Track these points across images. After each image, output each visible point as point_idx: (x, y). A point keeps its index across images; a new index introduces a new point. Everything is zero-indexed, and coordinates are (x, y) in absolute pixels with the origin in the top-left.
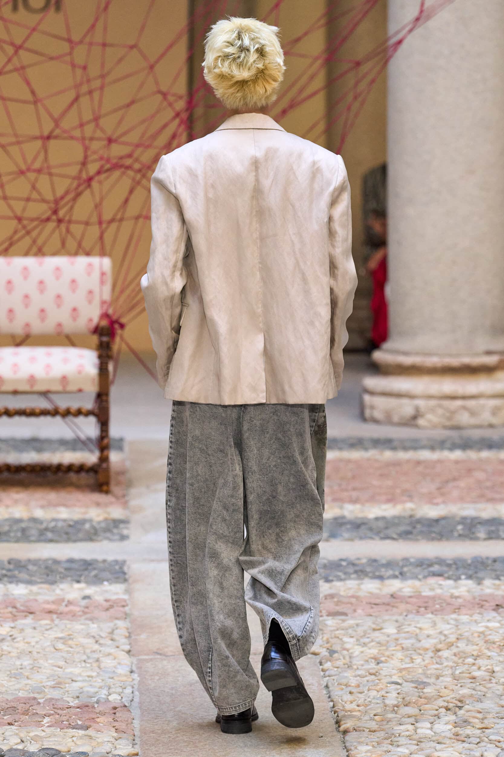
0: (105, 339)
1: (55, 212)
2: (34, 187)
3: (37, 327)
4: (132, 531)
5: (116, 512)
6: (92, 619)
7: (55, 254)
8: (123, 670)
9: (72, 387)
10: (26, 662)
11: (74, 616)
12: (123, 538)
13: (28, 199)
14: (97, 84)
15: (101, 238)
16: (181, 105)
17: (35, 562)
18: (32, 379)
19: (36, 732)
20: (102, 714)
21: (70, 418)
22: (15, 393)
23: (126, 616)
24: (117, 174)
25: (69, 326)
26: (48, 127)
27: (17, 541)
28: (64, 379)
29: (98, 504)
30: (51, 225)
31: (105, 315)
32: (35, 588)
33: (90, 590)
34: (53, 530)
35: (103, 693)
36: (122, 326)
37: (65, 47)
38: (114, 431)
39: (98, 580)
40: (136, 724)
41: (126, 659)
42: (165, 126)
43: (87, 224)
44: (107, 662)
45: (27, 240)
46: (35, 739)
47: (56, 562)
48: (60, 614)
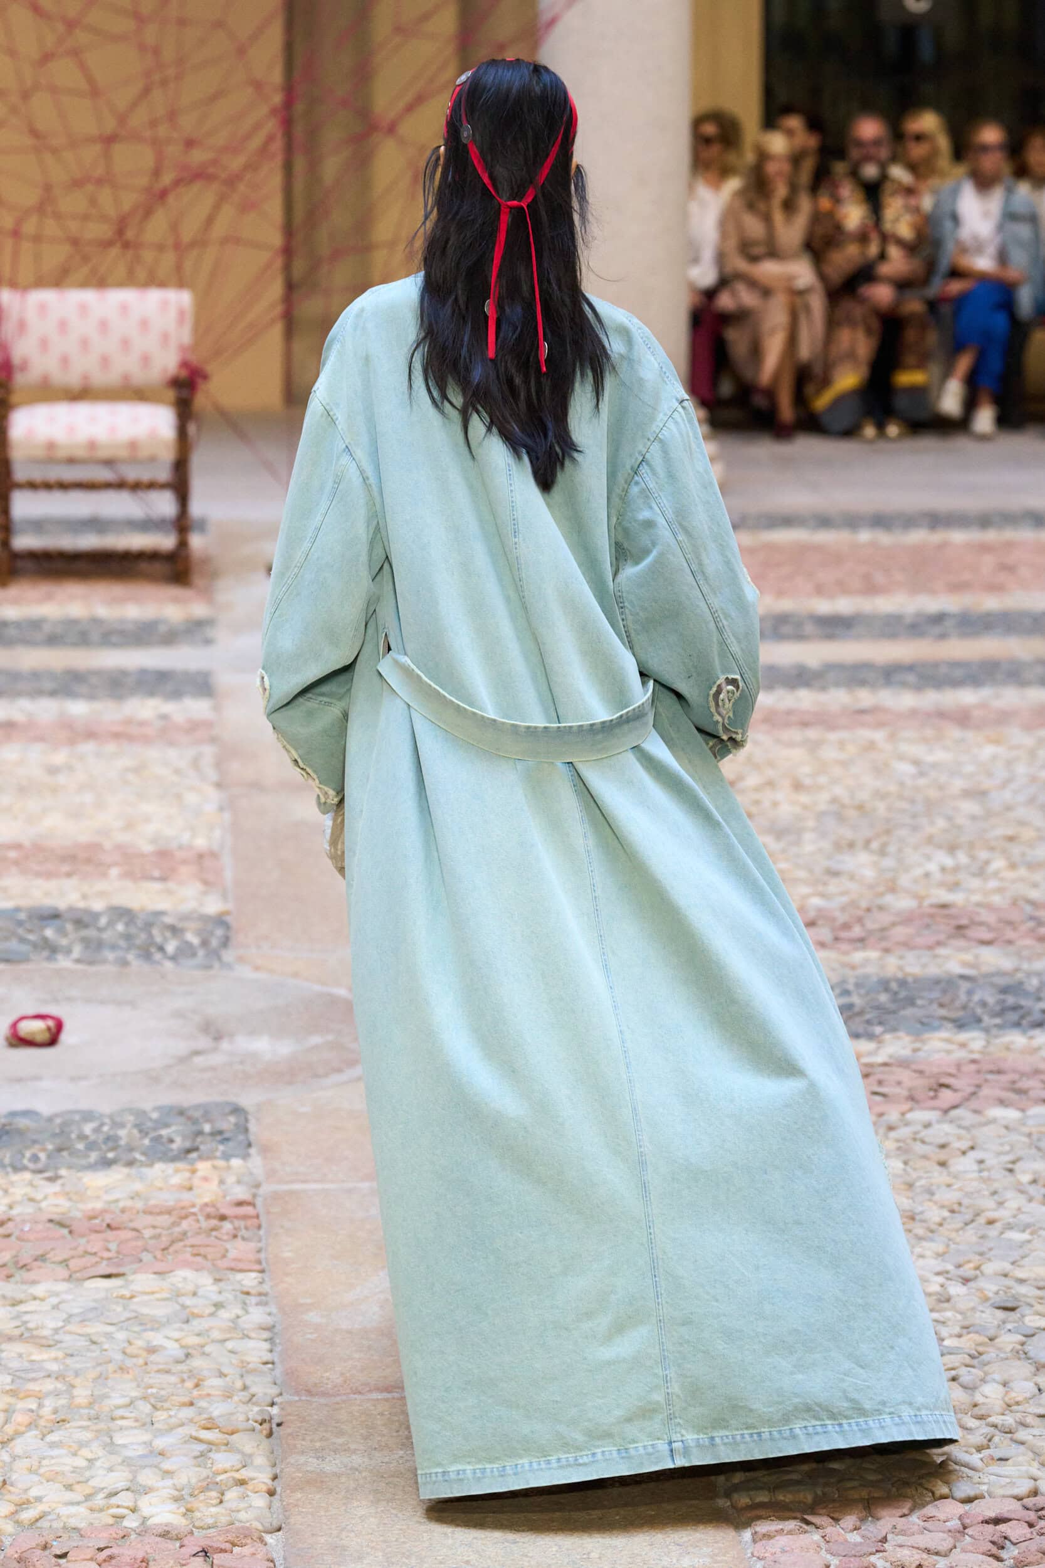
0: (185, 393)
1: (120, 232)
2: (93, 202)
3: (99, 378)
4: (221, 634)
5: (199, 609)
6: (171, 743)
7: (121, 284)
8: (210, 808)
9: (144, 453)
10: (88, 798)
11: (146, 740)
12: (208, 642)
13: (86, 218)
14: (171, 72)
15: (179, 268)
16: (277, 99)
17: (98, 673)
18: (92, 445)
19: (101, 885)
20: (184, 862)
21: (141, 494)
22: (71, 461)
23: (213, 740)
24: (196, 187)
25: (139, 376)
26: (110, 125)
27: (75, 645)
28: (133, 445)
29: (176, 600)
30: (115, 251)
31: (185, 364)
32: (97, 706)
33: (169, 707)
34: (122, 633)
35: (186, 838)
36: (206, 377)
37: (129, 25)
38: (197, 508)
39: (176, 695)
40: (228, 875)
41: (213, 795)
42: (257, 127)
43: (160, 248)
44: (191, 798)
45: (85, 270)
46: (102, 894)
47: (124, 673)
48: (130, 738)
